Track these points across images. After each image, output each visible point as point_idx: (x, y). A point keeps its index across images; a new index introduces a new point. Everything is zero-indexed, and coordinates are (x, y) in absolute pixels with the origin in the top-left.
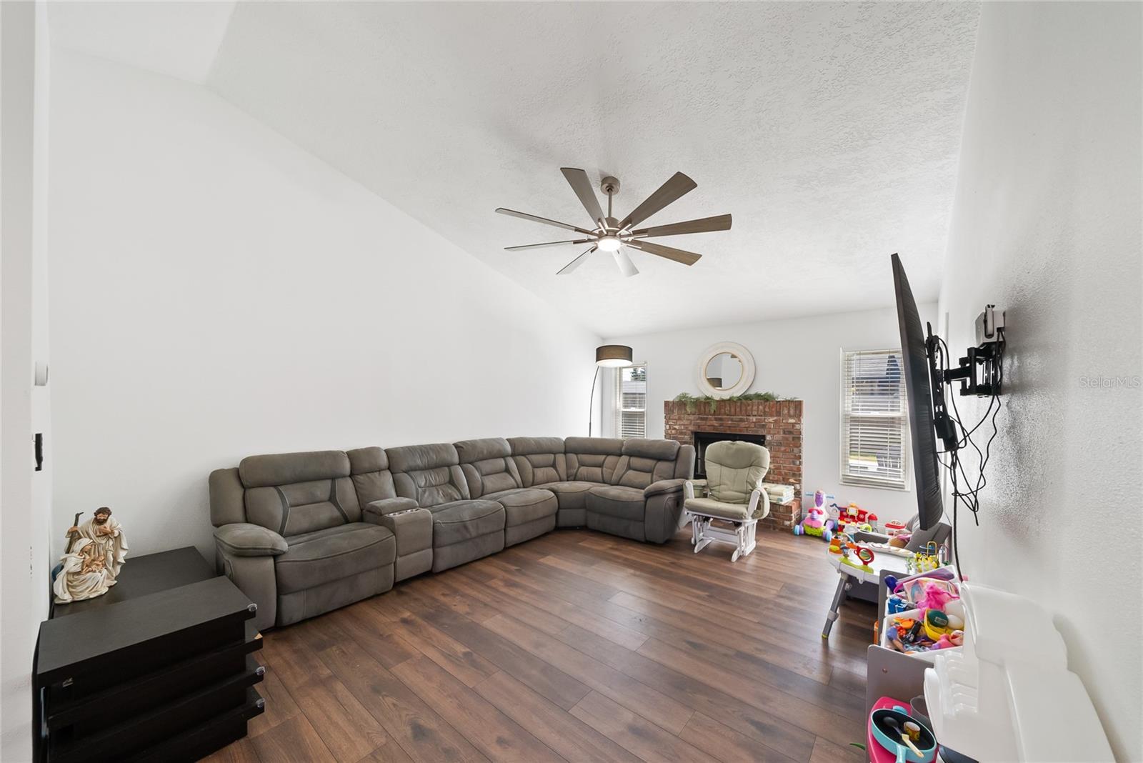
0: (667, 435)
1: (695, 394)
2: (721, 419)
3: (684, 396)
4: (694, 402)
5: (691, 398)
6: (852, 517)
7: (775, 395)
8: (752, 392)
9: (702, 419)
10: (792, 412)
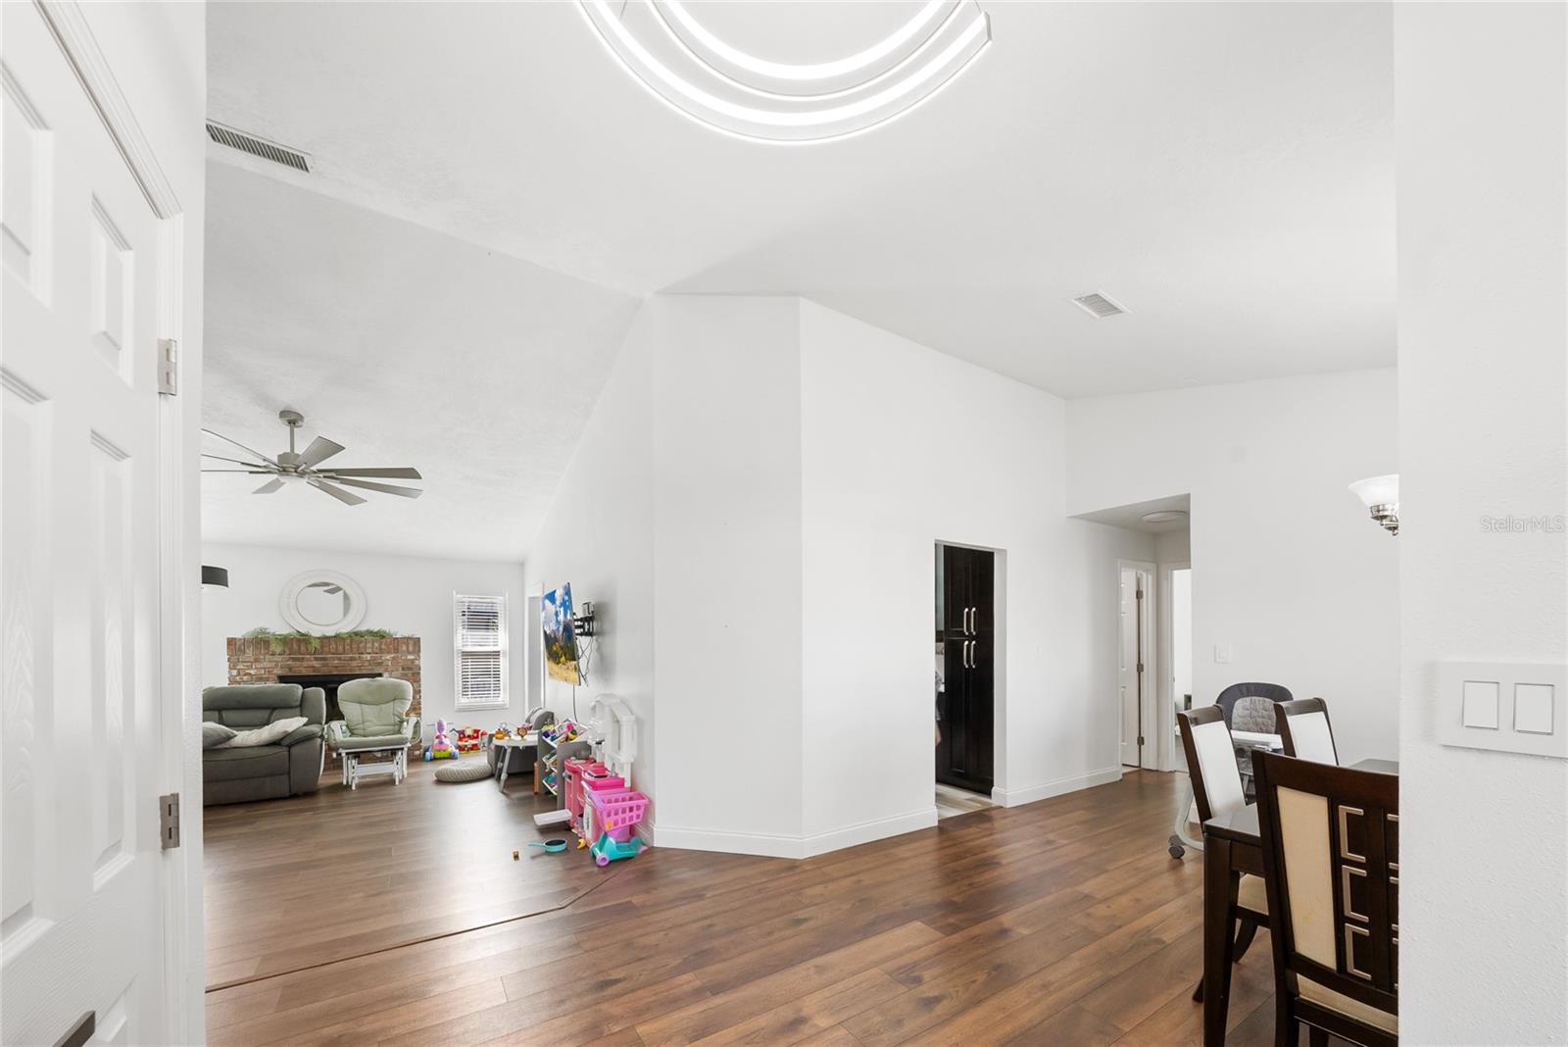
0: (232, 680)
1: (279, 628)
2: (324, 659)
3: (263, 631)
4: (281, 640)
5: (274, 635)
7: (392, 632)
8: (363, 628)
9: (294, 659)
10: (411, 649)
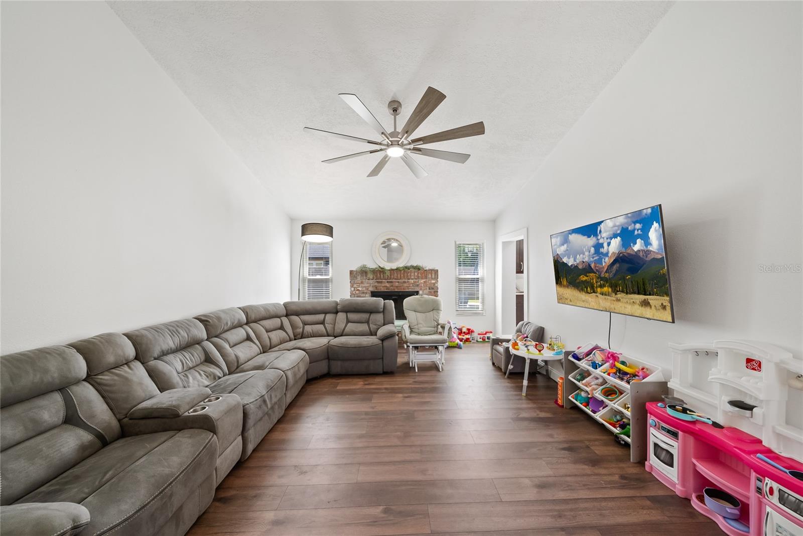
0: (352, 295)
1: (371, 265)
2: (391, 282)
3: (364, 266)
4: (372, 271)
5: (369, 268)
6: (464, 333)
7: (424, 266)
8: (409, 264)
9: (378, 282)
10: (433, 276)
